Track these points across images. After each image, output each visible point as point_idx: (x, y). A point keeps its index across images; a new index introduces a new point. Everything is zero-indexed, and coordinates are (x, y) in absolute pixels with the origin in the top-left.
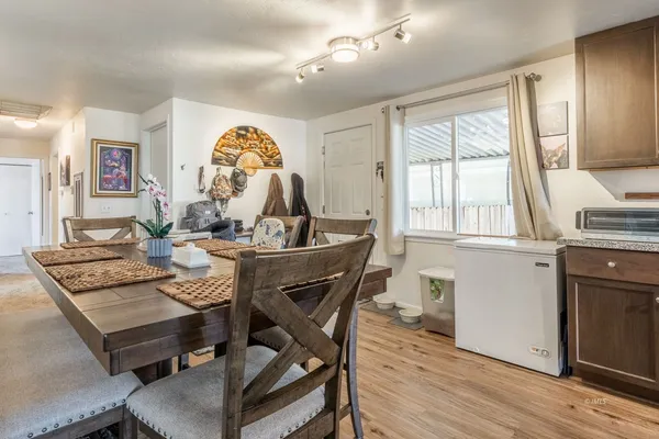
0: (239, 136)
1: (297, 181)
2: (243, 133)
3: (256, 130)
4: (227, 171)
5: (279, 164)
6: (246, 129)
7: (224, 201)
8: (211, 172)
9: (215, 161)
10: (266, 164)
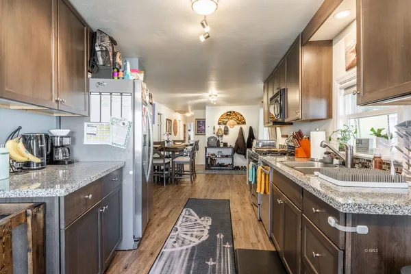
0: (227, 115)
1: (251, 129)
2: (229, 114)
3: (234, 112)
4: (222, 127)
5: (244, 123)
6: (230, 112)
7: (222, 136)
8: (217, 127)
9: (219, 124)
10: (238, 124)
